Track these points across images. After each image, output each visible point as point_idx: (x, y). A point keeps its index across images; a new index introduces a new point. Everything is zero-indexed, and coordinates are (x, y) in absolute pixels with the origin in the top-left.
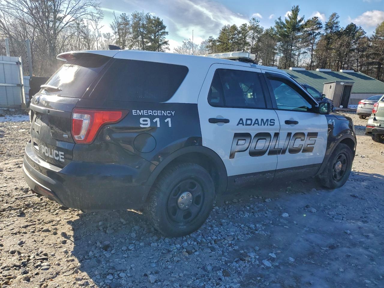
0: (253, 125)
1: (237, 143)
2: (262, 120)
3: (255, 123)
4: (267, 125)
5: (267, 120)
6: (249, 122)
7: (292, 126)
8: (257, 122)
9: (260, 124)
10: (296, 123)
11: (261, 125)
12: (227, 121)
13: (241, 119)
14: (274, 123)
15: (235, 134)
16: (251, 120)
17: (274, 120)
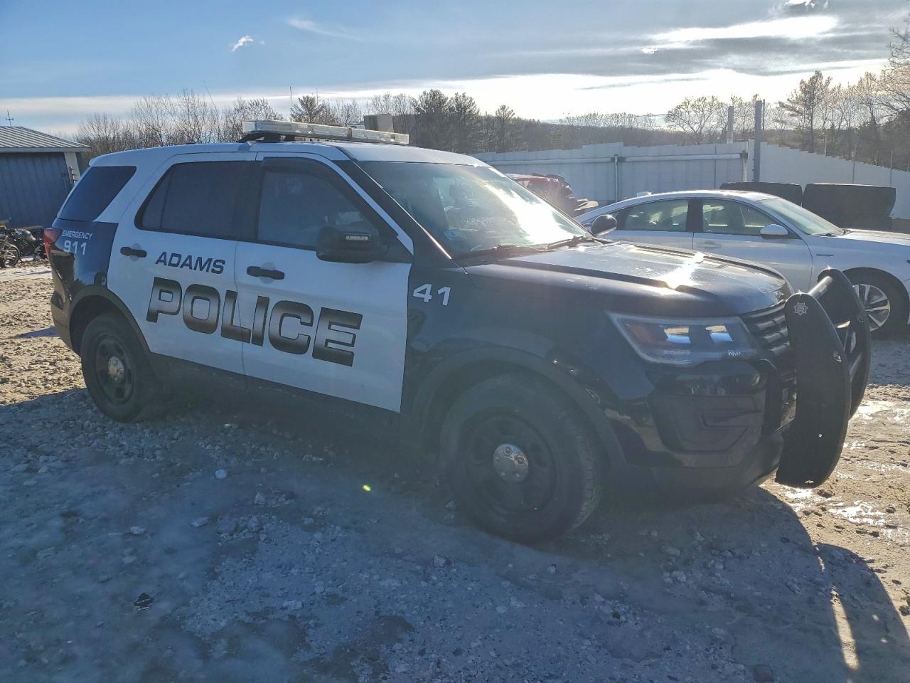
0: (182, 267)
1: (160, 297)
2: (200, 259)
3: (184, 264)
4: (207, 271)
5: (210, 260)
6: (175, 260)
7: (265, 282)
8: (188, 262)
9: (193, 267)
10: (279, 275)
11: (195, 269)
12: (142, 254)
13: (164, 254)
14: (222, 268)
15: (156, 279)
16: (179, 256)
17: (223, 262)
